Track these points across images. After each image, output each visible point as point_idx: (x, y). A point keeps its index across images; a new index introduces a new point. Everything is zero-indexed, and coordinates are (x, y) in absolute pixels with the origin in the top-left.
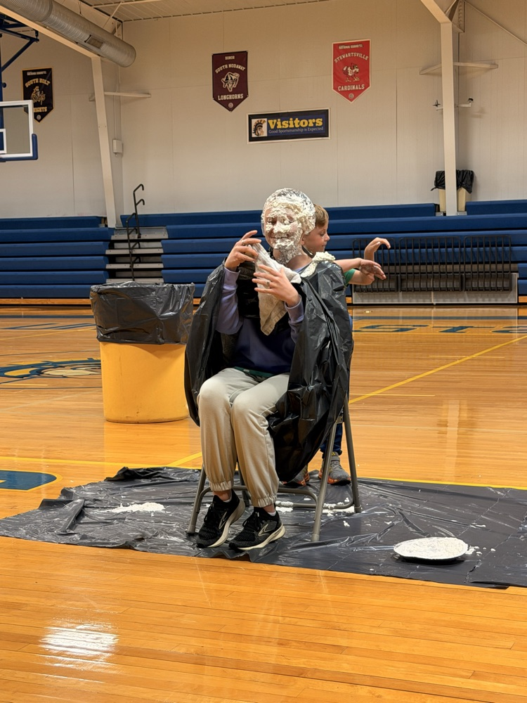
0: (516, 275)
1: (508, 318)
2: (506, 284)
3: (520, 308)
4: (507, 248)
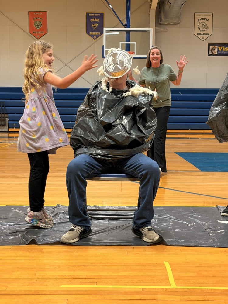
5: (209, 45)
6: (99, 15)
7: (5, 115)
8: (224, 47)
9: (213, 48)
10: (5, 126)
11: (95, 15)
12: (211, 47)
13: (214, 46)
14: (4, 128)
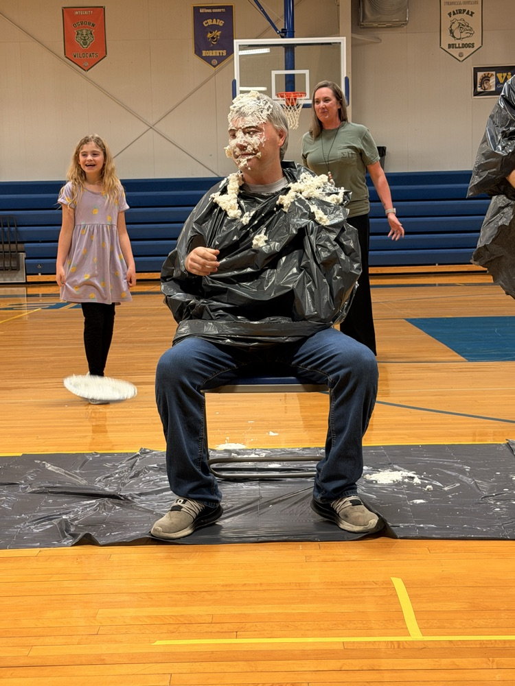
0: (23, 255)
1: (16, 296)
2: (14, 264)
3: (29, 287)
4: (13, 229)
5: (476, 70)
6: (223, 10)
7: (17, 246)
8: (509, 73)
9: (485, 77)
10: (19, 270)
11: (215, 11)
12: (480, 75)
13: (487, 73)
14: (15, 276)
